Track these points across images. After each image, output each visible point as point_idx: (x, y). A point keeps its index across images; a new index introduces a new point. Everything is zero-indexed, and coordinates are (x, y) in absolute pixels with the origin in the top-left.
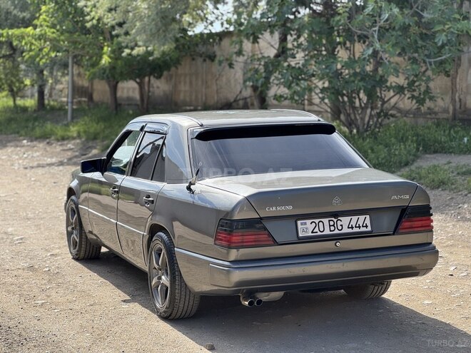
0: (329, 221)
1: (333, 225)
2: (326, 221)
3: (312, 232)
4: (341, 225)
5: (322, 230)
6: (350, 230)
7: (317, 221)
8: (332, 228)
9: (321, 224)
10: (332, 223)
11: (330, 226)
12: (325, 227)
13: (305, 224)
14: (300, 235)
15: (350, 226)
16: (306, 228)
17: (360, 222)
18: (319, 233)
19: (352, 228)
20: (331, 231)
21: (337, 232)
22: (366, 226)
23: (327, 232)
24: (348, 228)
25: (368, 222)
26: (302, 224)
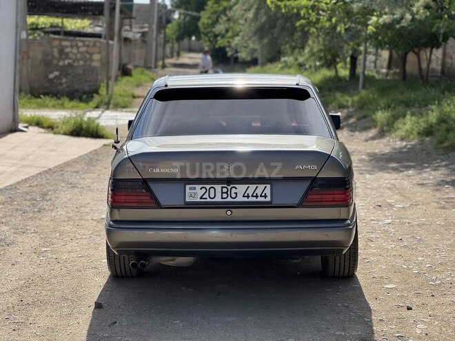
0: (222, 187)
1: (227, 193)
2: (218, 187)
3: (201, 198)
4: (236, 193)
5: (212, 196)
6: (245, 199)
7: (208, 187)
8: (225, 195)
9: (212, 190)
10: (225, 190)
11: (222, 193)
12: (217, 194)
13: (195, 189)
14: (187, 200)
15: (246, 195)
16: (195, 193)
17: (259, 192)
18: (209, 200)
19: (248, 197)
20: (222, 198)
21: (229, 199)
22: (265, 196)
23: (218, 199)
24: (244, 196)
25: (268, 191)
26: (190, 189)
